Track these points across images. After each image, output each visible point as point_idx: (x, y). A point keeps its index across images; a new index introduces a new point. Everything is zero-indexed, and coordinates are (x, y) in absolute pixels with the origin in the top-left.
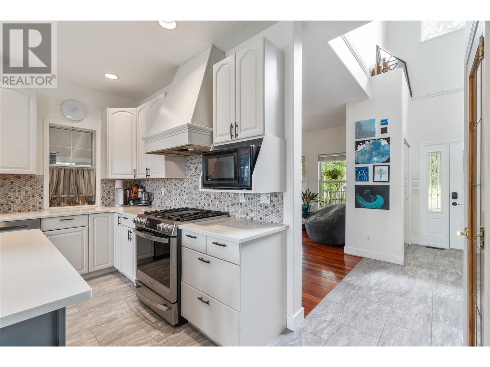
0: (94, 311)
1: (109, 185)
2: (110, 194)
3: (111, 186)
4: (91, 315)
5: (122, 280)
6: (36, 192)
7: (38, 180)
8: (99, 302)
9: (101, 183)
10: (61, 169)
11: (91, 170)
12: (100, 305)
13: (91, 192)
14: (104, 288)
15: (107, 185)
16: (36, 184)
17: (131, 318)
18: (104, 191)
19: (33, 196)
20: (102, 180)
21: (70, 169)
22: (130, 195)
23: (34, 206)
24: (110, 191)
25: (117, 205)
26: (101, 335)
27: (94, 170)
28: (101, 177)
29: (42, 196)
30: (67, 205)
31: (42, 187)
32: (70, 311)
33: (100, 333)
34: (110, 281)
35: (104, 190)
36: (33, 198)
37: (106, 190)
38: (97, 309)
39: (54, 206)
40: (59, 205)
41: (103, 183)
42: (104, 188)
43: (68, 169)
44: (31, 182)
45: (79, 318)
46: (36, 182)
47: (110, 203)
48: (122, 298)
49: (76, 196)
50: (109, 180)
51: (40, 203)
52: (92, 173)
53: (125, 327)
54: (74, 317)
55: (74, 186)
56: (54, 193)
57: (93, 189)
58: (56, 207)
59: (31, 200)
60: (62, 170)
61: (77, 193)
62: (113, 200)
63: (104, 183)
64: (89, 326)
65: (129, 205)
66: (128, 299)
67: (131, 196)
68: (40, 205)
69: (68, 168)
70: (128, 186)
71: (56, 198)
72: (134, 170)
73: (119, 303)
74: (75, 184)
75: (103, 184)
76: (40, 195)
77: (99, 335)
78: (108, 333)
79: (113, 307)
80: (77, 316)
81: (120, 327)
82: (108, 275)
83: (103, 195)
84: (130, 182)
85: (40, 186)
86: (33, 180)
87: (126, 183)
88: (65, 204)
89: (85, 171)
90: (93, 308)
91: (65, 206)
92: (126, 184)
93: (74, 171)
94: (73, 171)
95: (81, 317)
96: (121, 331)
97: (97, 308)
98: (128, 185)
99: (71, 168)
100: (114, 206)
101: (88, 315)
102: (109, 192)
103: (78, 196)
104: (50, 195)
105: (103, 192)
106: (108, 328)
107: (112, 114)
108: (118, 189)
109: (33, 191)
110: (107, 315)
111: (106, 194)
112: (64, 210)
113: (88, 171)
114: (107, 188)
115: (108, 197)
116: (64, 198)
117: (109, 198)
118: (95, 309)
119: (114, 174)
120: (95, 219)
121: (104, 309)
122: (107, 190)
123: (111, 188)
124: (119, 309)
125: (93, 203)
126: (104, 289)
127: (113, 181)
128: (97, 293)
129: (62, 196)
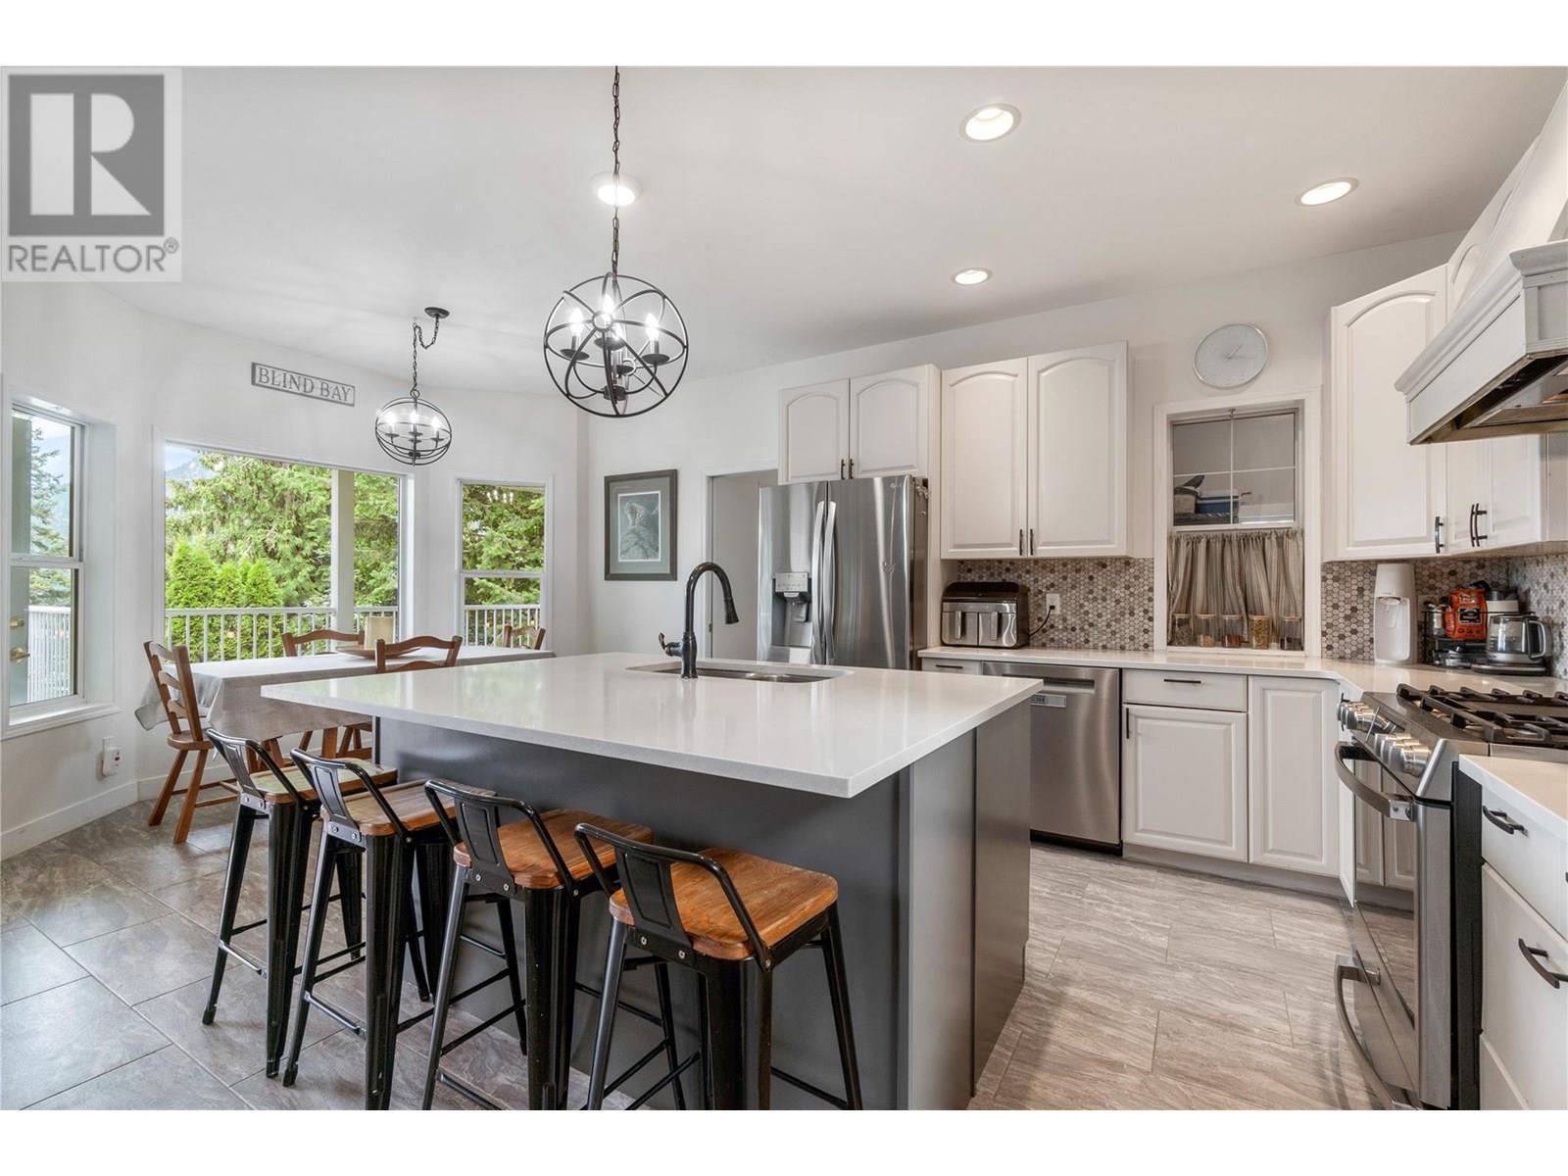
0: (1199, 972)
1: (1354, 583)
2: (1360, 618)
3: (1361, 590)
4: (1185, 976)
5: (1351, 939)
6: (1137, 602)
7: (1141, 570)
8: (1230, 958)
9: (1324, 579)
10: (1199, 539)
11: (1287, 535)
12: (1225, 967)
13: (1292, 609)
14: (1275, 928)
15: (1348, 585)
16: (1136, 583)
17: (1290, 1064)
18: (1336, 606)
19: (1132, 614)
20: (1327, 567)
21: (1223, 536)
22: (1444, 625)
23: (1132, 638)
24: (1360, 607)
25: (1384, 661)
26: (1171, 1039)
27: (1295, 534)
28: (1322, 558)
29: (1150, 614)
30: (1214, 645)
31: (1151, 590)
32: (1148, 935)
33: (1174, 1033)
34: (1308, 919)
35: (1336, 601)
36: (1131, 618)
37: (1341, 604)
38: (1211, 972)
39: (1180, 644)
40: (1193, 641)
41: (1329, 576)
42: (1335, 595)
43: (1216, 537)
44: (1127, 578)
45: (1157, 963)
46: (1136, 578)
47: (1360, 651)
48: (1308, 990)
49: (1242, 618)
50: (1354, 565)
51: (1146, 631)
52: (1291, 545)
53: (1252, 1073)
54: (1145, 954)
55: (1235, 589)
56: (1184, 608)
57: (1299, 598)
58: (1184, 645)
59: (1127, 621)
60: (1200, 542)
61: (1243, 609)
62: (1371, 641)
63: (1336, 579)
64: (1162, 998)
65: (1440, 665)
66: (1327, 1005)
67: (1448, 628)
68: (1146, 636)
69: (1218, 533)
70: (1445, 588)
71: (1186, 622)
72: (1438, 519)
73: (1288, 996)
74: (1237, 583)
75: (1329, 582)
76: (1146, 612)
77: (1168, 1035)
78: (1192, 1049)
79: (1258, 995)
80: (1155, 958)
81: (1238, 1060)
82: (1314, 900)
83: (1329, 620)
84: (1453, 573)
85: (1146, 588)
86: (1132, 570)
87: (1432, 576)
88: (1210, 639)
89: (1270, 538)
90: (1204, 961)
91: (1209, 646)
92: (1432, 581)
93: (1235, 543)
94: (1230, 542)
95: (1161, 965)
96: (1229, 1072)
97: (1213, 969)
98: (1445, 586)
99: (1226, 533)
100: (1374, 664)
101: (1179, 971)
102: (1354, 610)
103: (1248, 618)
104: (1171, 612)
105: (1331, 609)
106: (1202, 1037)
107: (1349, 326)
108: (1387, 598)
109: (1132, 599)
110: (1227, 1003)
111: (1341, 615)
112: (1205, 656)
113: (1277, 538)
114: (1348, 595)
115: (1348, 629)
116: (1207, 621)
117: (1354, 632)
118: (1209, 968)
119: (1357, 544)
120: (1270, 695)
121: (1231, 984)
122: (1347, 601)
123: (1363, 595)
124: (1271, 1012)
125: (1295, 643)
126: (1274, 931)
127: (1369, 568)
128: (1243, 933)
129: (1203, 617)
